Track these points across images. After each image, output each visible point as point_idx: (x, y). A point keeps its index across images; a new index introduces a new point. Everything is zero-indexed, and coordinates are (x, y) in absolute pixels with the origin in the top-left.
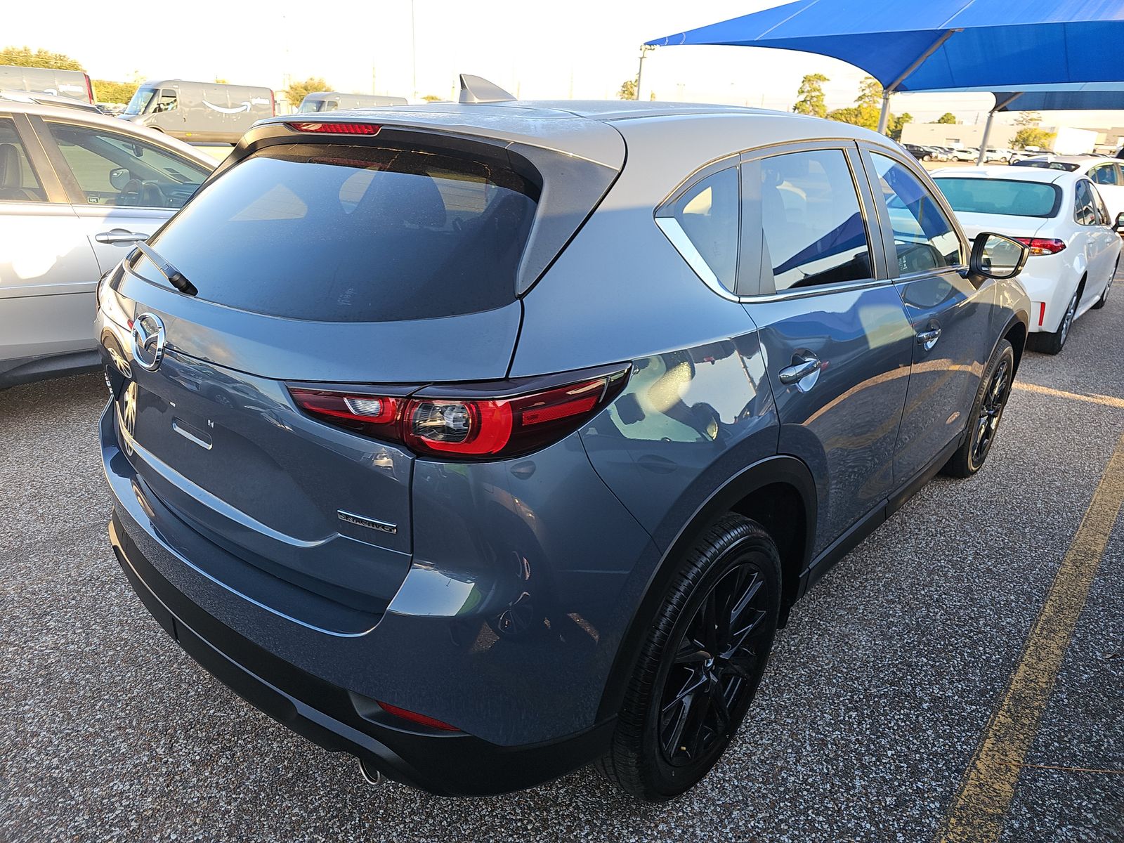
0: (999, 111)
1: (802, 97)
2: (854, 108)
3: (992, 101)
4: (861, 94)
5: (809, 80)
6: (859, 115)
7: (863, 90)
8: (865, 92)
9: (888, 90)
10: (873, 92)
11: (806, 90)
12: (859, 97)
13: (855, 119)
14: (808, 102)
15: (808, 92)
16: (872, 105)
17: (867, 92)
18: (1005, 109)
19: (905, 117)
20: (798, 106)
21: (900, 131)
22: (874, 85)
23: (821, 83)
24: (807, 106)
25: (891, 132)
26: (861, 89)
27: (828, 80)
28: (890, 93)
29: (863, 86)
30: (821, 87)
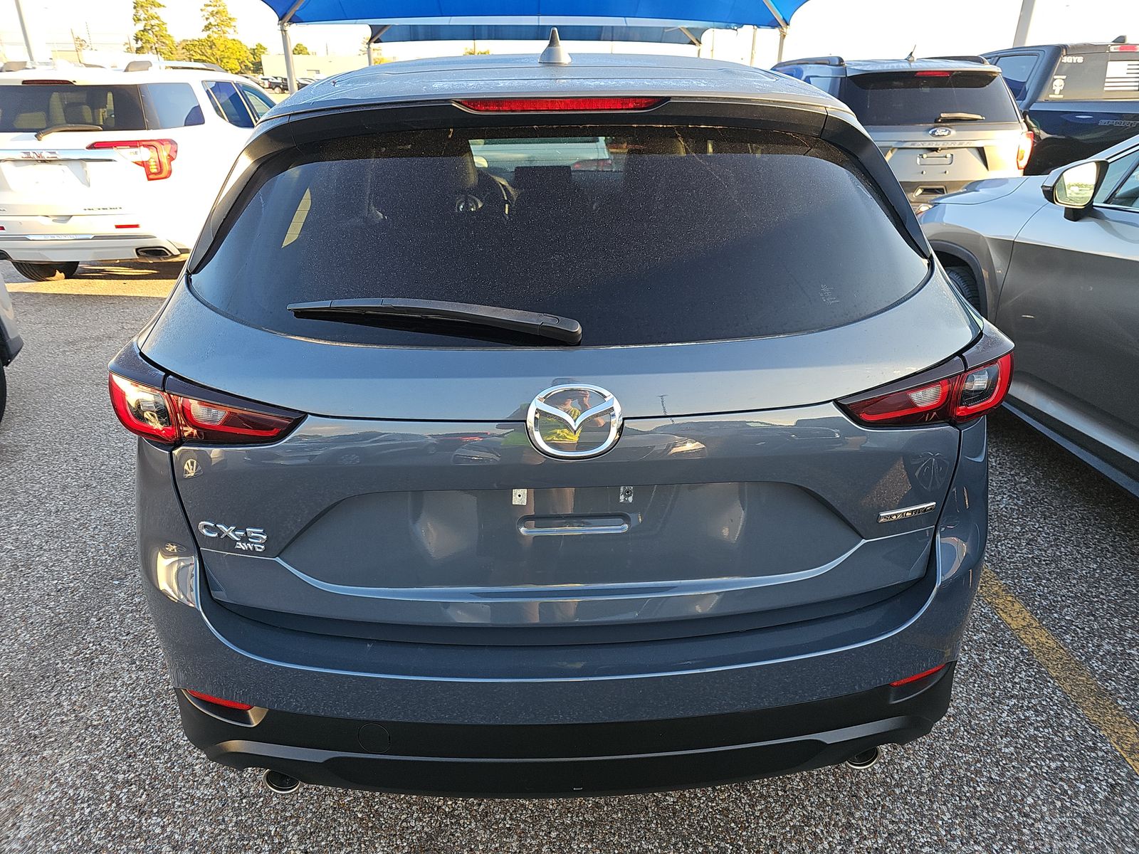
0: (375, 42)
1: (141, 26)
2: (204, 38)
3: (368, 33)
4: (206, 23)
5: (142, 6)
6: (214, 46)
7: (207, 19)
8: (209, 21)
9: (283, 21)
10: (219, 21)
11: (142, 18)
12: (206, 27)
13: (211, 51)
14: (150, 32)
15: (145, 19)
16: (222, 35)
17: (212, 20)
18: (378, 41)
19: (259, 48)
20: (140, 36)
21: (260, 63)
22: (217, 13)
23: (156, 10)
24: (151, 36)
25: (253, 64)
26: (204, 18)
27: (164, 6)
28: (285, 24)
29: (206, 14)
30: (159, 15)
